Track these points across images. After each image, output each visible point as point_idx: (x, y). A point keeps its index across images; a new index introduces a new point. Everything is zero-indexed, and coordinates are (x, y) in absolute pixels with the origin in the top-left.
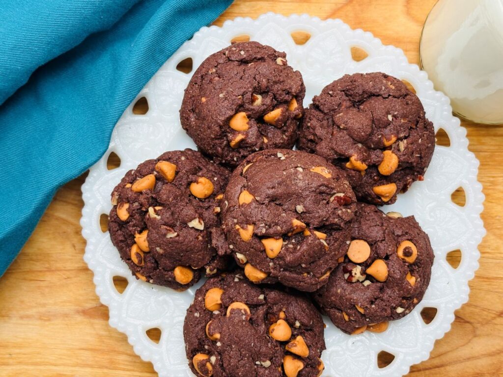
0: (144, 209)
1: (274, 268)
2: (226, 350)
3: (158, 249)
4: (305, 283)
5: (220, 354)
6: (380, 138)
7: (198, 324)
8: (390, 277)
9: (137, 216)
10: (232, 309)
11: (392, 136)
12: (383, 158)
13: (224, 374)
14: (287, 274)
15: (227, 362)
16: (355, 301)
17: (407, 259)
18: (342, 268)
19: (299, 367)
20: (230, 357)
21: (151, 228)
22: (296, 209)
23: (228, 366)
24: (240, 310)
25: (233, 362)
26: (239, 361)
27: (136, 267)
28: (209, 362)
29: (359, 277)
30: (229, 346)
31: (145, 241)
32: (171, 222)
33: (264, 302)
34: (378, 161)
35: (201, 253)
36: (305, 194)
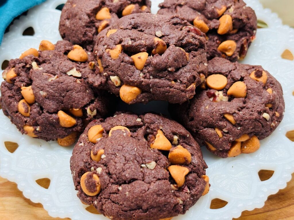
0: (28, 66)
1: (144, 78)
2: (111, 159)
3: (41, 92)
4: (175, 89)
5: (105, 165)
6: (213, 9)
7: (83, 151)
8: (249, 89)
9: (23, 73)
10: (113, 131)
11: (222, 6)
12: (220, 23)
13: (111, 180)
14: (157, 80)
15: (113, 167)
16: (223, 110)
17: (259, 79)
18: (206, 93)
19: (184, 171)
20: (115, 163)
21: (34, 78)
22: (155, 34)
23: (114, 170)
24: (121, 130)
25: (119, 166)
26: (124, 164)
27: (23, 118)
28: (96, 173)
29: (222, 97)
30: (114, 154)
31: (30, 90)
32: (52, 70)
33: (142, 123)
34: (217, 26)
35: (80, 93)
36: (160, 24)
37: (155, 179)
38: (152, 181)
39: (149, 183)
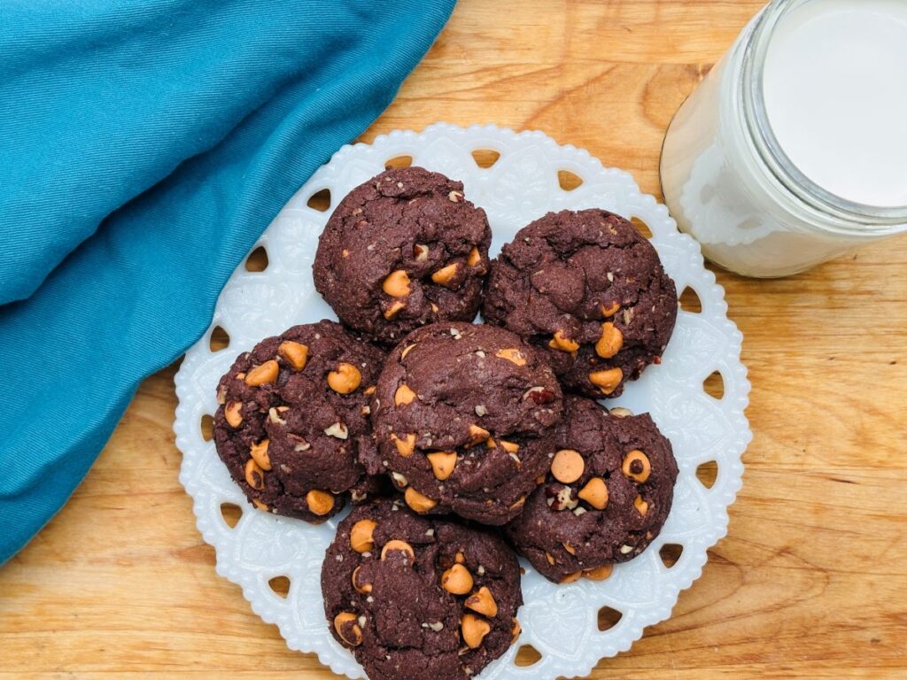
0: (263, 411)
1: (446, 494)
2: (380, 608)
3: (283, 466)
4: (490, 514)
5: (371, 613)
6: (597, 306)
7: (341, 571)
8: (612, 503)
9: (253, 420)
10: (388, 550)
11: (614, 302)
12: (602, 334)
13: (378, 641)
15: (382, 624)
16: (562, 537)
17: (636, 477)
18: (543, 491)
19: (484, 630)
20: (386, 618)
21: (272, 437)
22: (475, 411)
23: (383, 629)
24: (400, 551)
25: (390, 624)
26: (398, 623)
27: (252, 492)
28: (357, 624)
29: (568, 503)
30: (385, 602)
31: (264, 455)
32: (301, 429)
33: (433, 539)
34: (595, 338)
35: (343, 472)
36: (487, 389)
37: (438, 651)
38: (433, 654)
39: (430, 656)
